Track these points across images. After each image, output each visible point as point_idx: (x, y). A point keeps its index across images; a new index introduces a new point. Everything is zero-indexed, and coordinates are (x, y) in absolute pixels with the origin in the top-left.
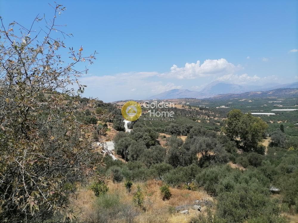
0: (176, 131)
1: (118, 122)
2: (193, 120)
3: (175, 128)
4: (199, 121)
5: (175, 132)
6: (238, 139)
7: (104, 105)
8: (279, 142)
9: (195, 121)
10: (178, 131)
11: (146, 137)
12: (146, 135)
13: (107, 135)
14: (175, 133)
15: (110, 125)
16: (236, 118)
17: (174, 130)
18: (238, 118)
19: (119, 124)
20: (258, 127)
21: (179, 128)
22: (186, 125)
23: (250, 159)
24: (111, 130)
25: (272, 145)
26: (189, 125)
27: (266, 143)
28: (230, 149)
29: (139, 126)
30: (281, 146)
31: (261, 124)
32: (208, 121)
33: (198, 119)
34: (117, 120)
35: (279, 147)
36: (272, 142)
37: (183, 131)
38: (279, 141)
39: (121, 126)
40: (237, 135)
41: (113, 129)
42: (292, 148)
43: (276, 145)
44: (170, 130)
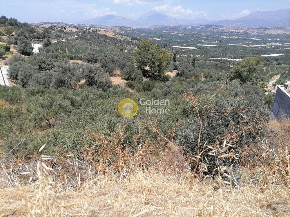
1: (23, 45)
2: (121, 49)
3: (91, 55)
4: (126, 51)
5: (92, 59)
7: (18, 24)
8: (184, 73)
9: (123, 50)
10: (94, 58)
11: (50, 63)
12: (50, 61)
13: (7, 59)
14: (91, 61)
15: (14, 47)
16: (146, 49)
17: (90, 58)
19: (24, 48)
20: (163, 58)
21: (95, 56)
24: (14, 53)
25: (178, 75)
27: (172, 74)
29: (51, 51)
30: (185, 76)
31: (166, 55)
32: (134, 52)
34: (22, 42)
35: (183, 77)
39: (27, 49)
40: (146, 65)
41: (16, 52)
42: (193, 78)
43: (181, 75)
44: (86, 57)
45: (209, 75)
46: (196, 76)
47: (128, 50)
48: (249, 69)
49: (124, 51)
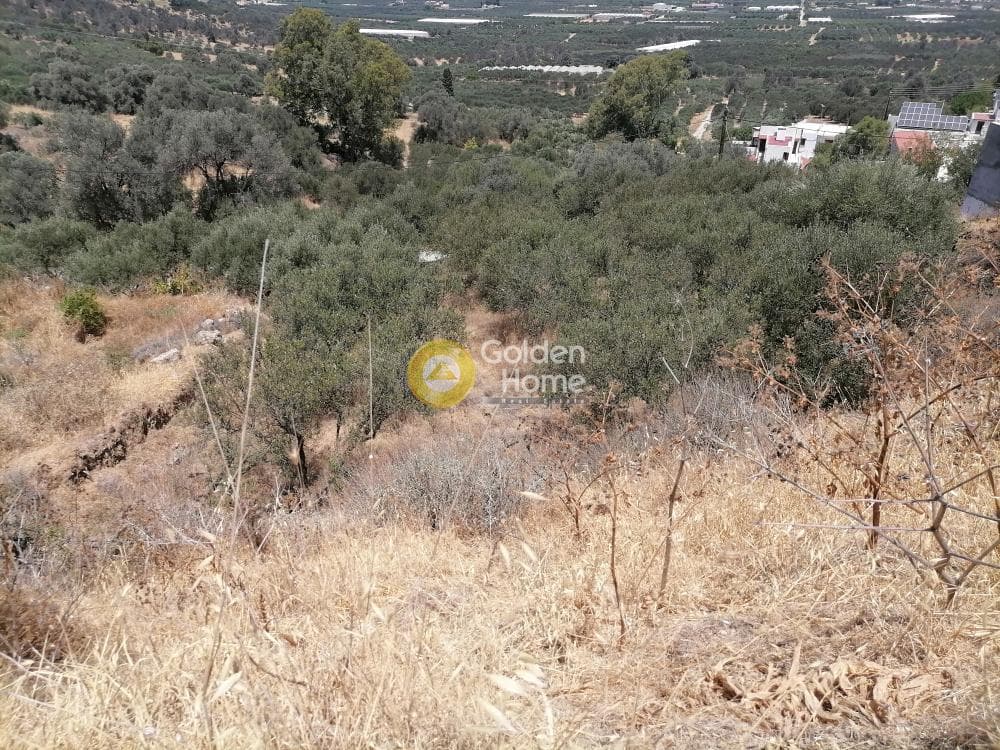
0: (87, 96)
2: (153, 50)
3: (75, 80)
4: (178, 56)
5: (83, 98)
6: (324, 121)
8: (440, 128)
9: (161, 54)
10: (93, 93)
14: (83, 104)
16: (312, 41)
17: (73, 91)
18: (317, 42)
20: (381, 75)
21: (94, 81)
22: (125, 71)
23: (363, 183)
25: (421, 135)
26: (135, 70)
27: (404, 132)
28: (299, 156)
30: (446, 139)
31: (389, 64)
32: (213, 58)
33: (172, 47)
35: (441, 141)
36: (422, 126)
37: (118, 96)
38: (440, 122)
40: (318, 107)
42: (472, 144)
43: (433, 136)
44: (54, 90)
45: (520, 127)
46: (481, 137)
47: (186, 54)
48: (650, 99)
49: (170, 56)
